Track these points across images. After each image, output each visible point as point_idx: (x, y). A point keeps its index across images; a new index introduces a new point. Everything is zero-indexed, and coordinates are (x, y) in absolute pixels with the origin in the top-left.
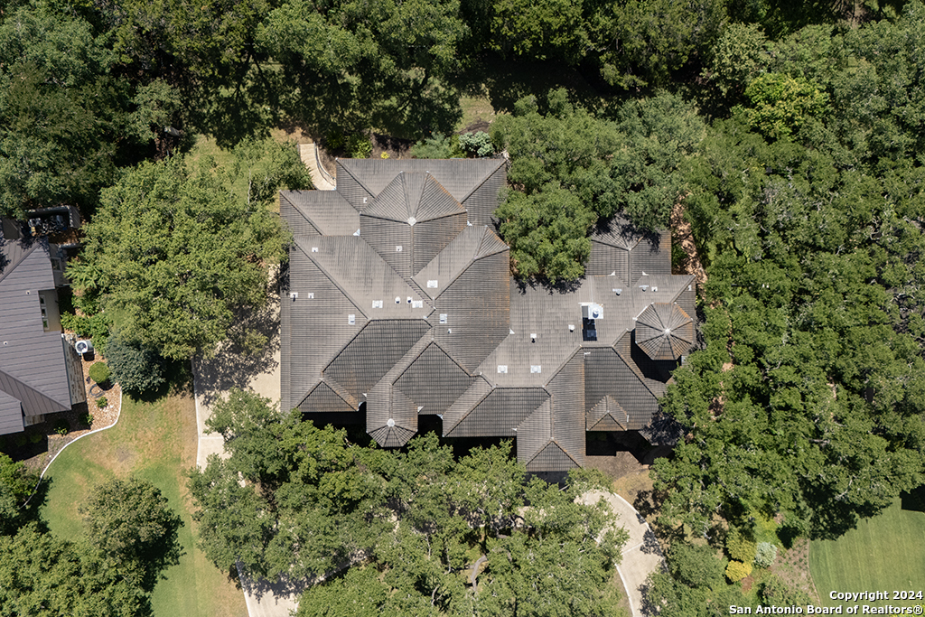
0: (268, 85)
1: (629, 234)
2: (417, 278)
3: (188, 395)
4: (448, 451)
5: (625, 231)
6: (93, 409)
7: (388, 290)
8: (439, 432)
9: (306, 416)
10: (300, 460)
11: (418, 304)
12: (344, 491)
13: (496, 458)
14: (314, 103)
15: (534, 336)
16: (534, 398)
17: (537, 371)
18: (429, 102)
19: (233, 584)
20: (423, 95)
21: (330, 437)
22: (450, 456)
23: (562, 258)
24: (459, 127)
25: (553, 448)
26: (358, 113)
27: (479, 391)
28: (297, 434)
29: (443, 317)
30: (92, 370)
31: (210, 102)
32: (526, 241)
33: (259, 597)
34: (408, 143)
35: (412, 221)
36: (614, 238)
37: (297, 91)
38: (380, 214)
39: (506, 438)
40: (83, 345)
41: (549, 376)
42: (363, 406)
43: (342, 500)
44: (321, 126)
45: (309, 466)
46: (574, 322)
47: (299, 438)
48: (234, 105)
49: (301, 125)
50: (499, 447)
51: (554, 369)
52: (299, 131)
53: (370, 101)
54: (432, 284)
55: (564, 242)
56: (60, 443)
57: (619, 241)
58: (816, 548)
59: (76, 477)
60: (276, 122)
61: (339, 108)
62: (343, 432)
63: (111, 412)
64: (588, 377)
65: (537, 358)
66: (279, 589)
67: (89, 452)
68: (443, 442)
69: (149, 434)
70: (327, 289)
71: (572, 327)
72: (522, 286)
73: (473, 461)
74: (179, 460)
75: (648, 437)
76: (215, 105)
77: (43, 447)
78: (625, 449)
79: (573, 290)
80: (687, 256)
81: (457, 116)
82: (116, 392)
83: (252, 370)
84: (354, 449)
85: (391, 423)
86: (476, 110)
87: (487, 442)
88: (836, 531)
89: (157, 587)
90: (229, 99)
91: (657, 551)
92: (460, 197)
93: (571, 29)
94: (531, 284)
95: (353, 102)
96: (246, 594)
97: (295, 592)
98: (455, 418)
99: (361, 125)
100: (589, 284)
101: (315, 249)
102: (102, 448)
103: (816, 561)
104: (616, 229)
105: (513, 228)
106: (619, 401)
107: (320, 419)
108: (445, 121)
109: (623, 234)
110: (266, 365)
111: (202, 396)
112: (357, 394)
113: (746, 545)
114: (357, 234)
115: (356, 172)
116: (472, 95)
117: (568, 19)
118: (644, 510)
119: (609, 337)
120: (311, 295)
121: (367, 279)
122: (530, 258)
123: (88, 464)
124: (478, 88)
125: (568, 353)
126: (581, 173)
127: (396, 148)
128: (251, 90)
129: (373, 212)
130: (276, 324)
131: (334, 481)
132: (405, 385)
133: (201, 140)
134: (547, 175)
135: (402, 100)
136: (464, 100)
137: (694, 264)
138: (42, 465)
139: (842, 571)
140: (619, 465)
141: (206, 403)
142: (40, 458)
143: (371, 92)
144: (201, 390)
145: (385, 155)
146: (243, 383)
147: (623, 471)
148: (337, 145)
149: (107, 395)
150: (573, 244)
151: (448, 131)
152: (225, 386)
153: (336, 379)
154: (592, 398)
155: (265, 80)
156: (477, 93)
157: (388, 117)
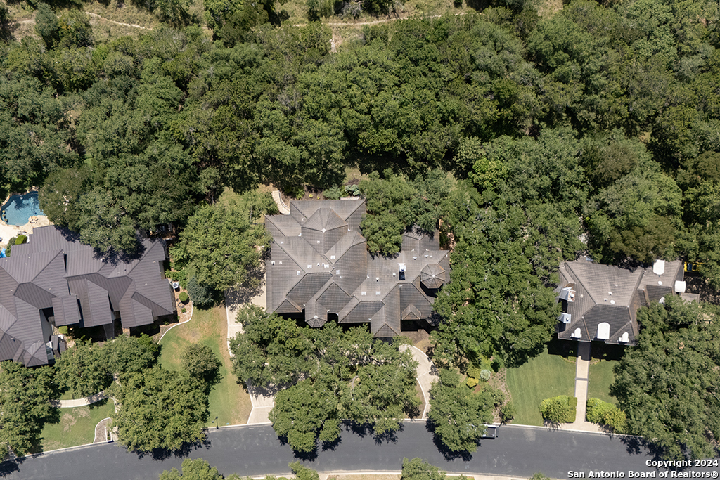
0: (257, 164)
1: (420, 232)
2: (326, 255)
3: (223, 307)
4: (341, 329)
5: (418, 231)
6: (180, 313)
7: (314, 260)
8: (337, 321)
9: (280, 315)
10: (277, 333)
11: (327, 266)
12: (296, 346)
13: (361, 332)
14: (278, 172)
15: (377, 279)
16: (378, 306)
17: (379, 294)
18: (331, 170)
19: (245, 392)
20: (328, 167)
21: (290, 323)
22: (341, 330)
23: (389, 245)
24: (345, 182)
25: (385, 327)
26: (298, 176)
27: (354, 303)
28: (276, 322)
29: (338, 271)
30: (180, 296)
31: (230, 172)
32: (374, 237)
33: (256, 397)
34: (321, 190)
35: (324, 230)
36: (413, 234)
37: (270, 166)
38: (310, 227)
39: (365, 323)
40: (176, 284)
41: (384, 296)
42: (304, 310)
43: (295, 350)
44: (282, 182)
45: (281, 335)
46: (395, 272)
47: (277, 324)
48: (241, 173)
49: (272, 182)
50: (362, 327)
51: (386, 293)
52: (271, 185)
53: (304, 171)
54: (333, 257)
55: (390, 238)
56: (166, 329)
57: (416, 236)
58: (509, 372)
59: (174, 344)
60: (261, 181)
61: (290, 174)
62: (295, 321)
63: (188, 314)
64: (401, 296)
65: (379, 288)
66: (265, 394)
67: (178, 333)
68: (338, 325)
69: (206, 324)
70: (288, 260)
71: (394, 274)
72: (373, 257)
73: (351, 333)
74: (219, 336)
75: (429, 322)
76: (233, 173)
77: (158, 331)
78: (422, 328)
79: (395, 258)
80: (450, 240)
81: (344, 177)
82: (190, 306)
83: (252, 294)
84: (300, 329)
85: (316, 317)
86: (352, 173)
87: (357, 325)
88: (519, 364)
89: (211, 393)
90: (239, 170)
91: (437, 374)
92: (344, 218)
93: (392, 145)
94: (377, 255)
95: (296, 171)
96: (251, 395)
97: (273, 395)
98: (343, 315)
99: (300, 181)
100: (402, 254)
101: (282, 243)
102: (184, 331)
103: (509, 377)
104: (415, 230)
105: (368, 232)
106: (416, 306)
107: (285, 316)
108: (337, 179)
109: (417, 232)
110: (258, 292)
111: (229, 307)
112: (301, 305)
113: (476, 370)
114: (300, 235)
115: (299, 207)
116: (350, 167)
117: (391, 141)
118: (430, 355)
119: (410, 279)
120: (281, 263)
121: (305, 256)
122: (375, 244)
123: (178, 338)
124: (354, 164)
125: (392, 286)
126: (398, 207)
127: (316, 192)
128: (249, 166)
129: (307, 226)
130: (263, 274)
131: (291, 342)
132: (322, 301)
133: (226, 189)
134: (383, 208)
135: (319, 170)
136: (347, 169)
137: (453, 243)
138: (159, 338)
139: (521, 382)
140: (419, 336)
141: (231, 310)
142: (157, 336)
143: (304, 166)
144: (229, 304)
145: (311, 195)
146: (248, 300)
147: (421, 338)
148: (289, 191)
149: (186, 307)
150: (394, 238)
151: (339, 184)
152: (240, 302)
153: (292, 299)
154: (403, 305)
155: (255, 161)
156: (353, 166)
157: (312, 178)
